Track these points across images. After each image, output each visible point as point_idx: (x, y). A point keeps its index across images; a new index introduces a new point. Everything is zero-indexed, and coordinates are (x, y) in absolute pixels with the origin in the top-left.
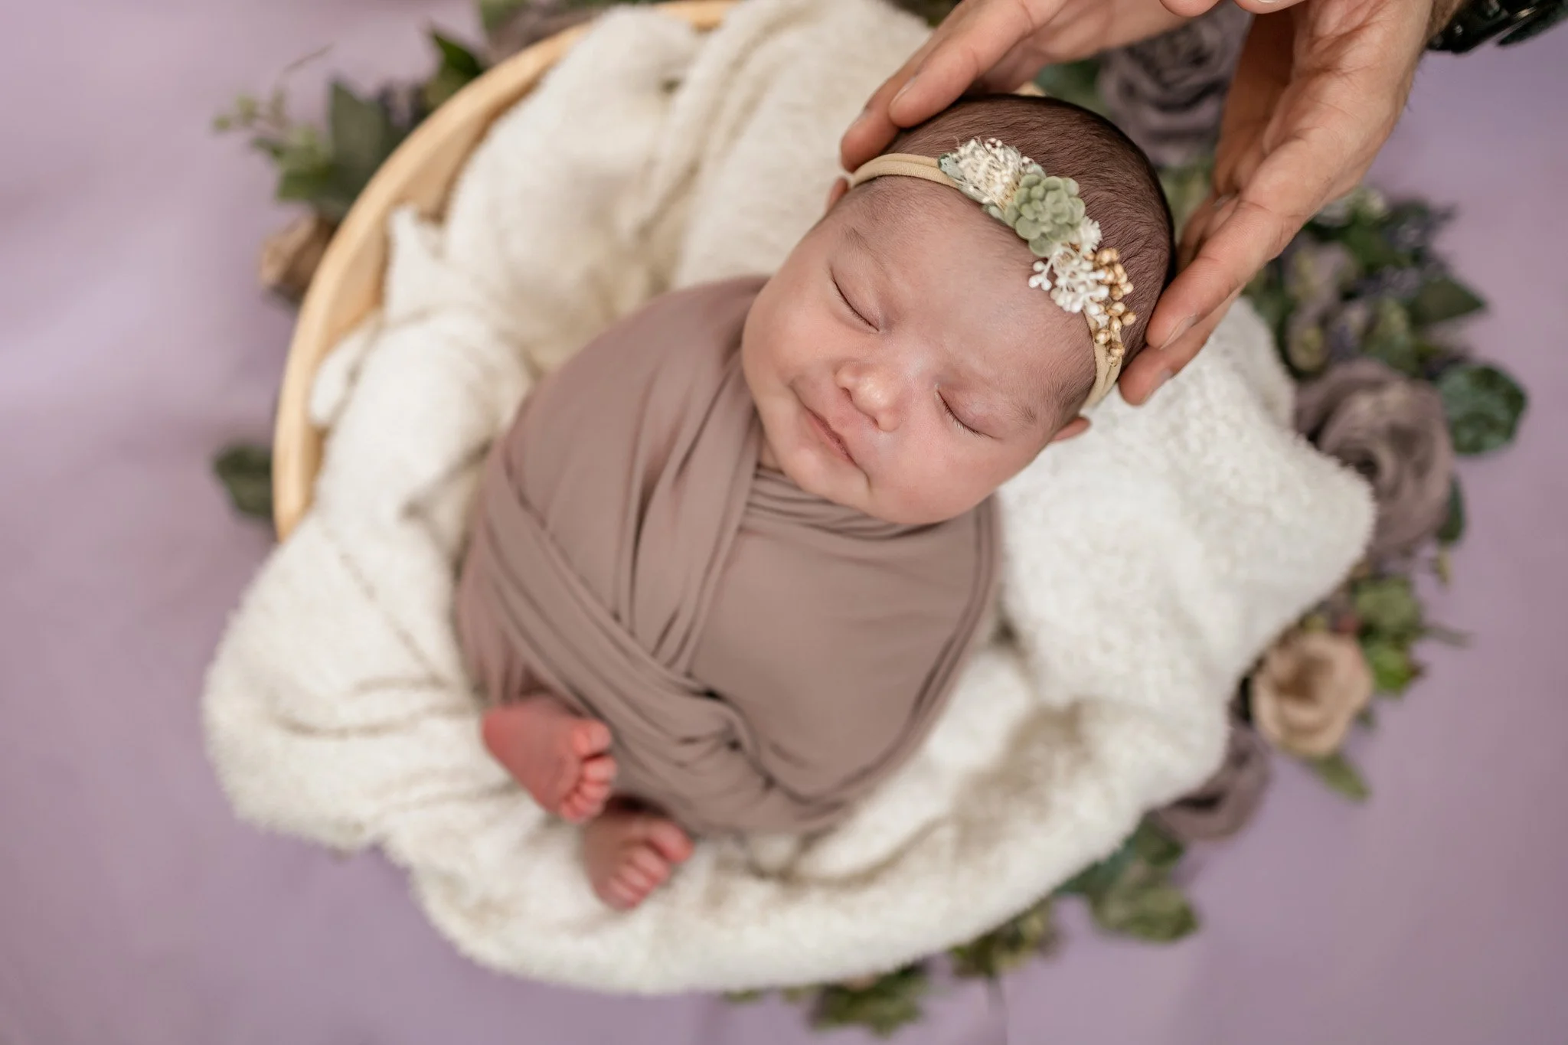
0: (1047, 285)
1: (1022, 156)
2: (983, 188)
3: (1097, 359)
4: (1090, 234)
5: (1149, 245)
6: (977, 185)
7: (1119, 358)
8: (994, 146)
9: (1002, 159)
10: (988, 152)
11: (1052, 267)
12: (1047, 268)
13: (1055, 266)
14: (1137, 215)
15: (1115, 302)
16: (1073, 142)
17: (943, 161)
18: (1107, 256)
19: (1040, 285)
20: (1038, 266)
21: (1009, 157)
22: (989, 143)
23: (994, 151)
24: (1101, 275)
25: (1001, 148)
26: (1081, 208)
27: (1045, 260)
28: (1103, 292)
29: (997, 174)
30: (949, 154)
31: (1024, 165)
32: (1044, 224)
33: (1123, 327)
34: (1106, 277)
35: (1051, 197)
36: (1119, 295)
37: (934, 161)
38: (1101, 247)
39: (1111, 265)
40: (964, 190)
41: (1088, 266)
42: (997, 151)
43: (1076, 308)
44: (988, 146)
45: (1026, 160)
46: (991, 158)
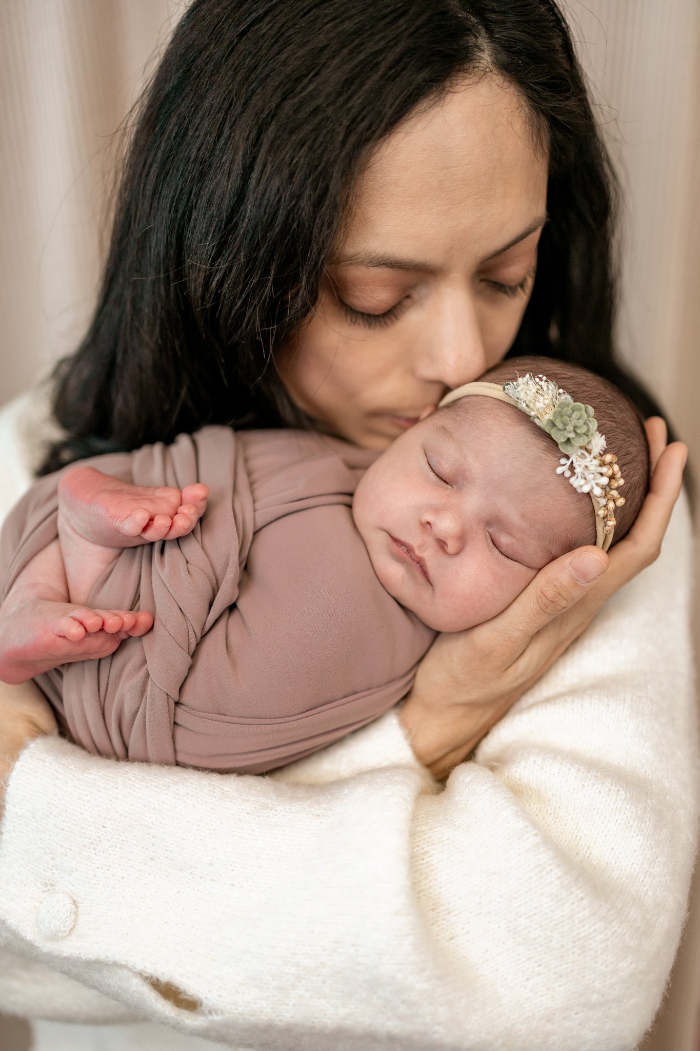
0: (568, 474)
1: (559, 389)
2: (532, 405)
3: (597, 528)
4: (599, 442)
5: (635, 459)
6: (528, 403)
7: (611, 527)
8: (541, 379)
9: (545, 388)
10: (537, 383)
11: (572, 463)
12: (569, 463)
13: (574, 462)
14: (629, 439)
15: (611, 489)
16: (589, 389)
17: (506, 387)
18: (608, 458)
19: (563, 473)
20: (563, 461)
21: (550, 387)
22: (538, 377)
23: (540, 383)
24: (604, 470)
25: (546, 381)
26: (594, 425)
27: (568, 457)
28: (605, 481)
29: (541, 398)
30: (510, 383)
31: (559, 394)
32: (570, 432)
33: (616, 507)
34: (607, 472)
35: (576, 415)
36: (615, 484)
37: (501, 387)
38: (605, 452)
39: (611, 464)
40: (519, 406)
41: (596, 462)
42: (542, 383)
43: (586, 489)
44: (537, 380)
45: (561, 391)
46: (538, 387)
